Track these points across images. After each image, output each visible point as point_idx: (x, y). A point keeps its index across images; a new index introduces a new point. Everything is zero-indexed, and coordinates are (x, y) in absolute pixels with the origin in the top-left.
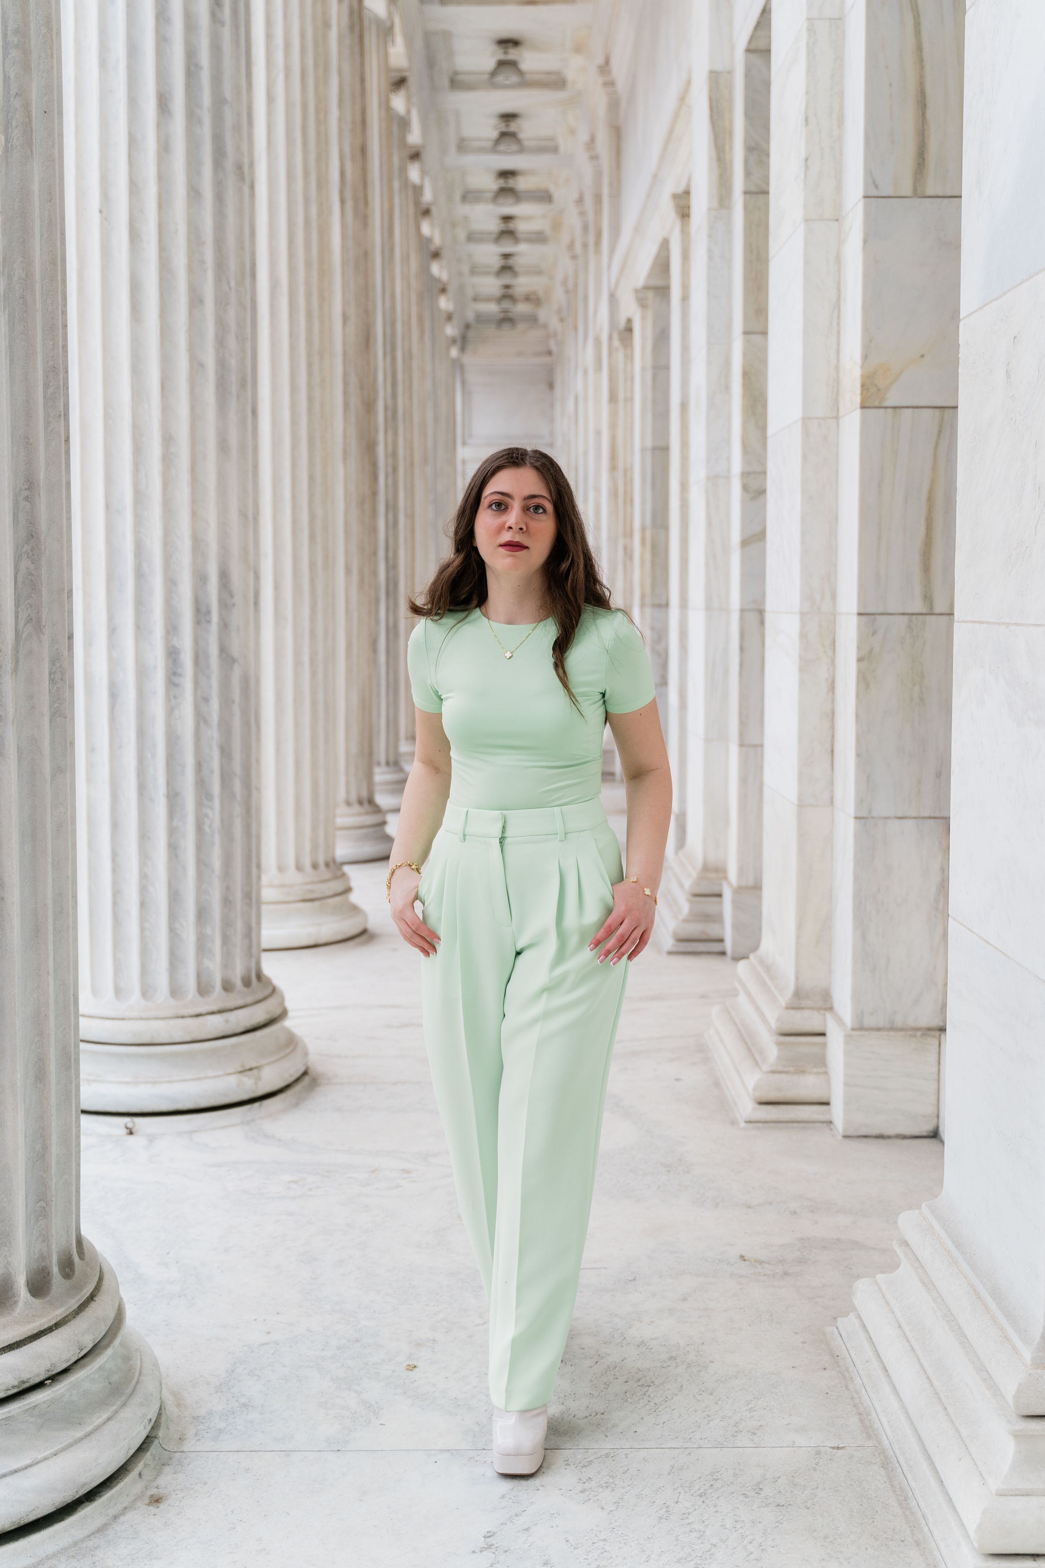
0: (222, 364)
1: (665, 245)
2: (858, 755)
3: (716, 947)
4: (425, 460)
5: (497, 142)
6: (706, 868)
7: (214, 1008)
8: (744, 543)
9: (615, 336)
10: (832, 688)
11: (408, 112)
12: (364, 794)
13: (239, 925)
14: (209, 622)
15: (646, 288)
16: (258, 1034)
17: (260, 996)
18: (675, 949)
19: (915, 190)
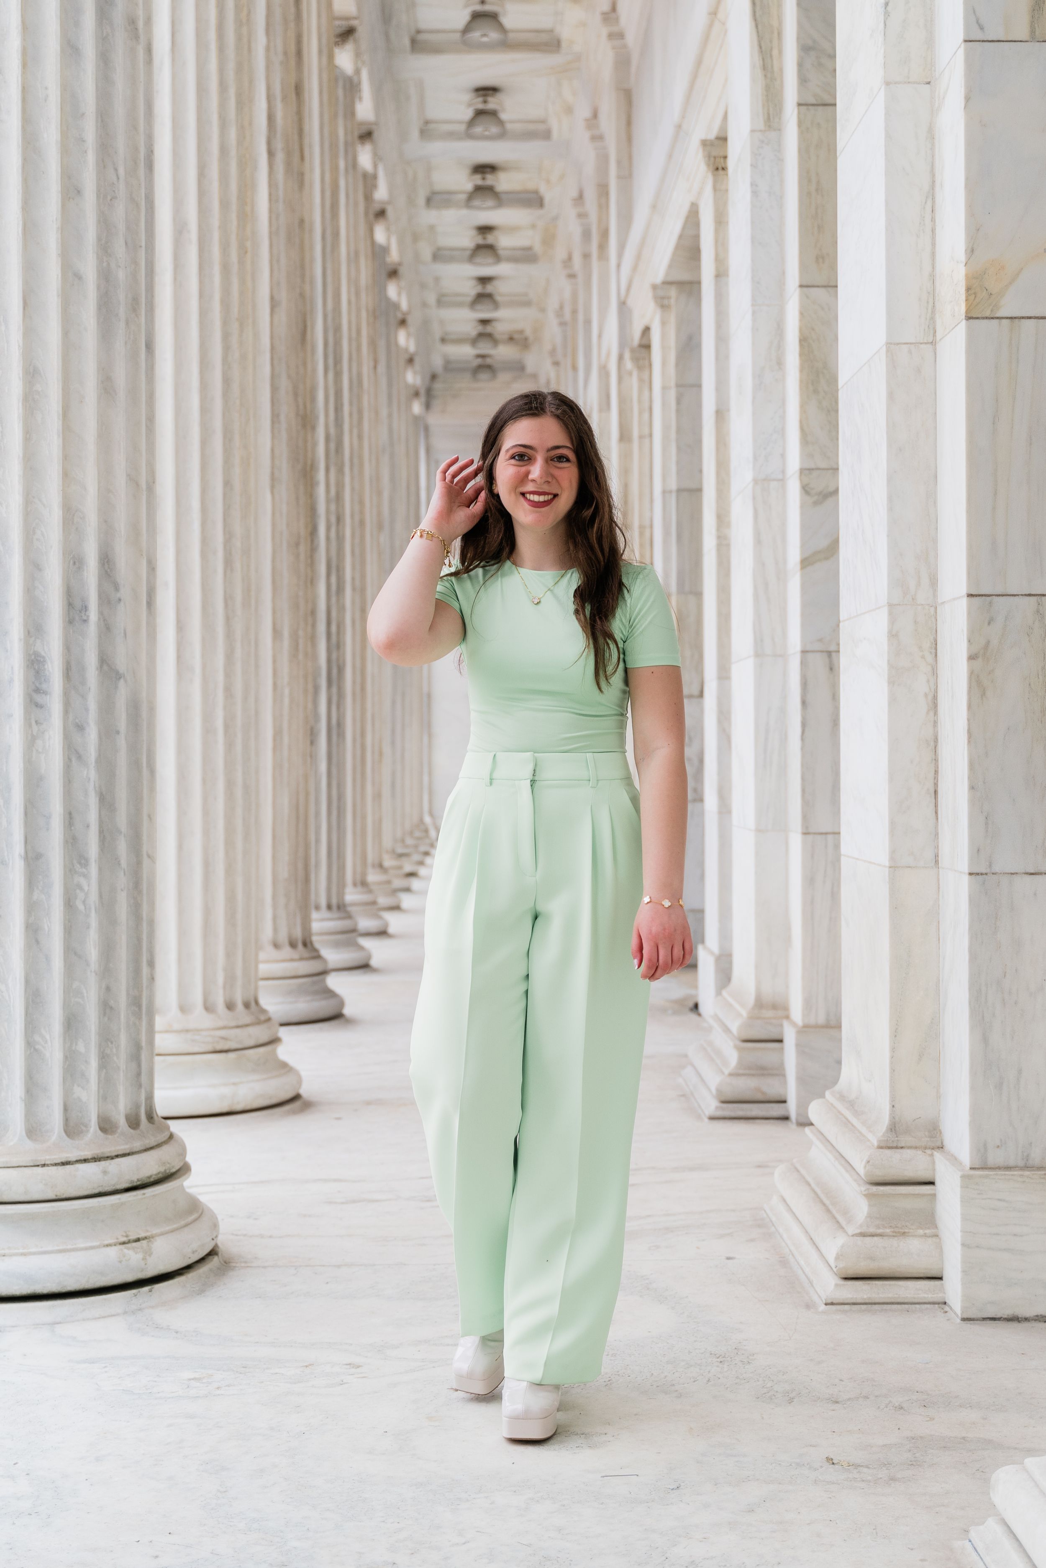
0: (106, 276)
1: (693, 217)
2: (972, 788)
3: (775, 1110)
4: (380, 527)
5: (471, 123)
6: (760, 1004)
7: (88, 1154)
8: (806, 562)
9: (627, 355)
10: (934, 705)
11: (358, 72)
12: (298, 933)
13: (123, 1039)
14: (85, 621)
15: (667, 283)
16: (149, 1191)
17: (152, 1142)
18: (719, 1113)
19: (1033, 32)
